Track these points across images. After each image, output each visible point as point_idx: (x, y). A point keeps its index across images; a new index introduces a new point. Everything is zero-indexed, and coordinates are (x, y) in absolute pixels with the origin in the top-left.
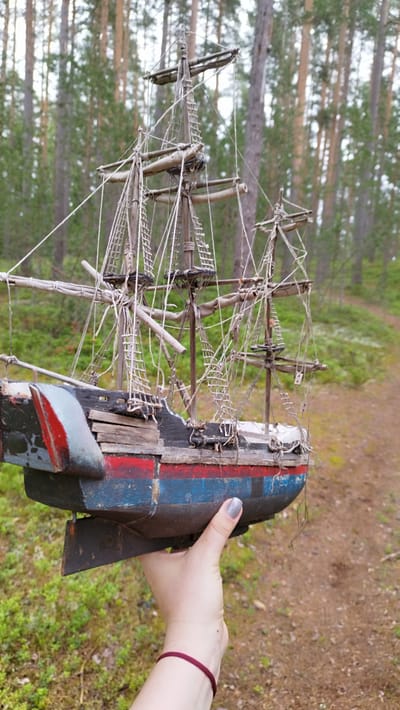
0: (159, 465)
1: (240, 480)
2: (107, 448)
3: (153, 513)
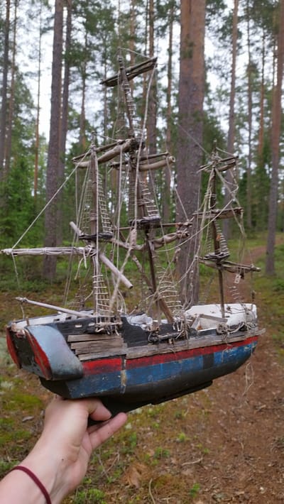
0: (125, 361)
1: (193, 359)
2: (83, 358)
3: (124, 392)
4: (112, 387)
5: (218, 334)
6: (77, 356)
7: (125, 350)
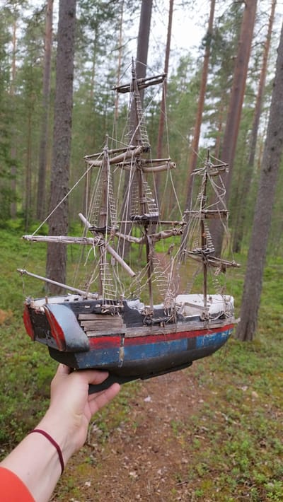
0: (124, 339)
1: (179, 341)
2: (90, 334)
3: (121, 366)
4: (112, 361)
5: (201, 320)
6: (85, 332)
7: (124, 330)
